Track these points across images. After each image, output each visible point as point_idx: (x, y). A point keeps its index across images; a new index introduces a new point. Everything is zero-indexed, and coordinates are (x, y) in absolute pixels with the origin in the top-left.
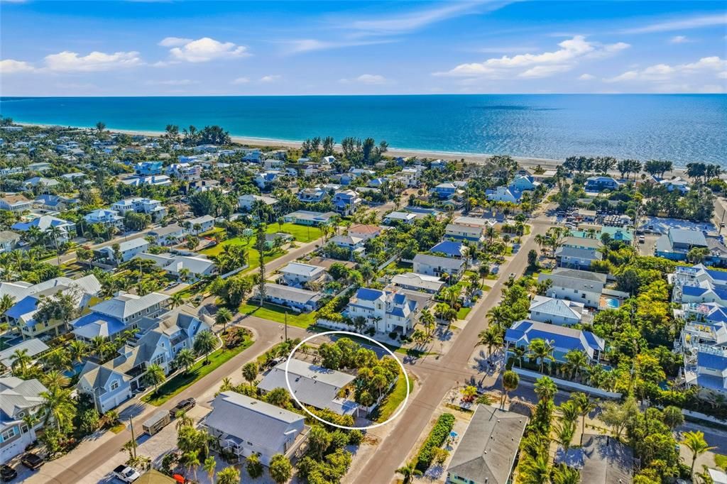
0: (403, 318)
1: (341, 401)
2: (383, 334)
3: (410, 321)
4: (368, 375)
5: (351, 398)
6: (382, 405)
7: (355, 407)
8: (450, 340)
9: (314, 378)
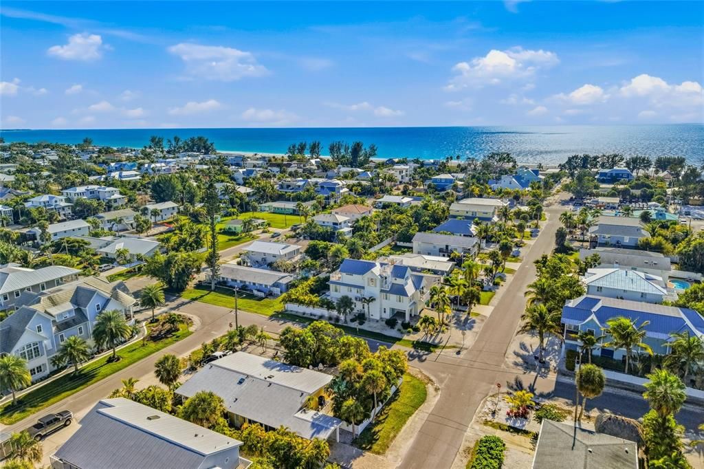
0: (405, 298)
1: (310, 415)
2: (377, 321)
3: (414, 303)
4: (355, 371)
5: (327, 411)
6: (378, 423)
8: (473, 330)
9: (268, 379)
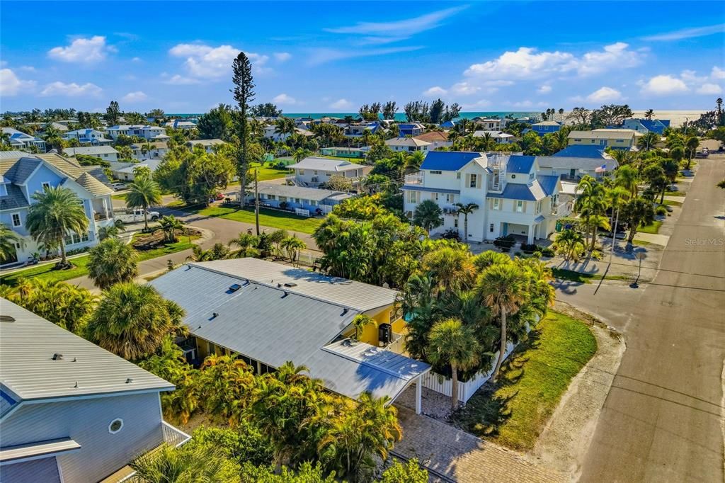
0: (529, 204)
1: (359, 351)
2: (479, 243)
3: (542, 217)
4: (459, 268)
5: (397, 347)
6: (503, 382)
7: (405, 372)
8: (647, 259)
9: (284, 288)
